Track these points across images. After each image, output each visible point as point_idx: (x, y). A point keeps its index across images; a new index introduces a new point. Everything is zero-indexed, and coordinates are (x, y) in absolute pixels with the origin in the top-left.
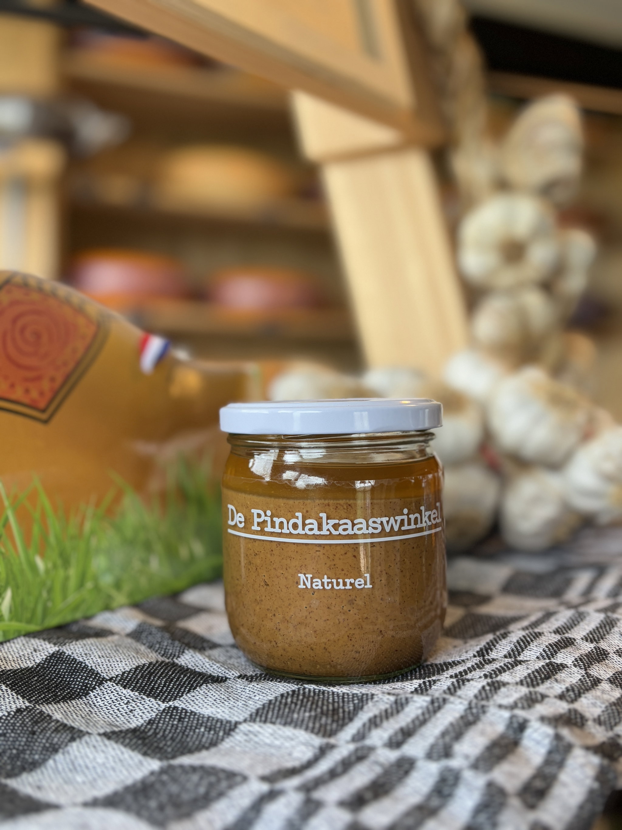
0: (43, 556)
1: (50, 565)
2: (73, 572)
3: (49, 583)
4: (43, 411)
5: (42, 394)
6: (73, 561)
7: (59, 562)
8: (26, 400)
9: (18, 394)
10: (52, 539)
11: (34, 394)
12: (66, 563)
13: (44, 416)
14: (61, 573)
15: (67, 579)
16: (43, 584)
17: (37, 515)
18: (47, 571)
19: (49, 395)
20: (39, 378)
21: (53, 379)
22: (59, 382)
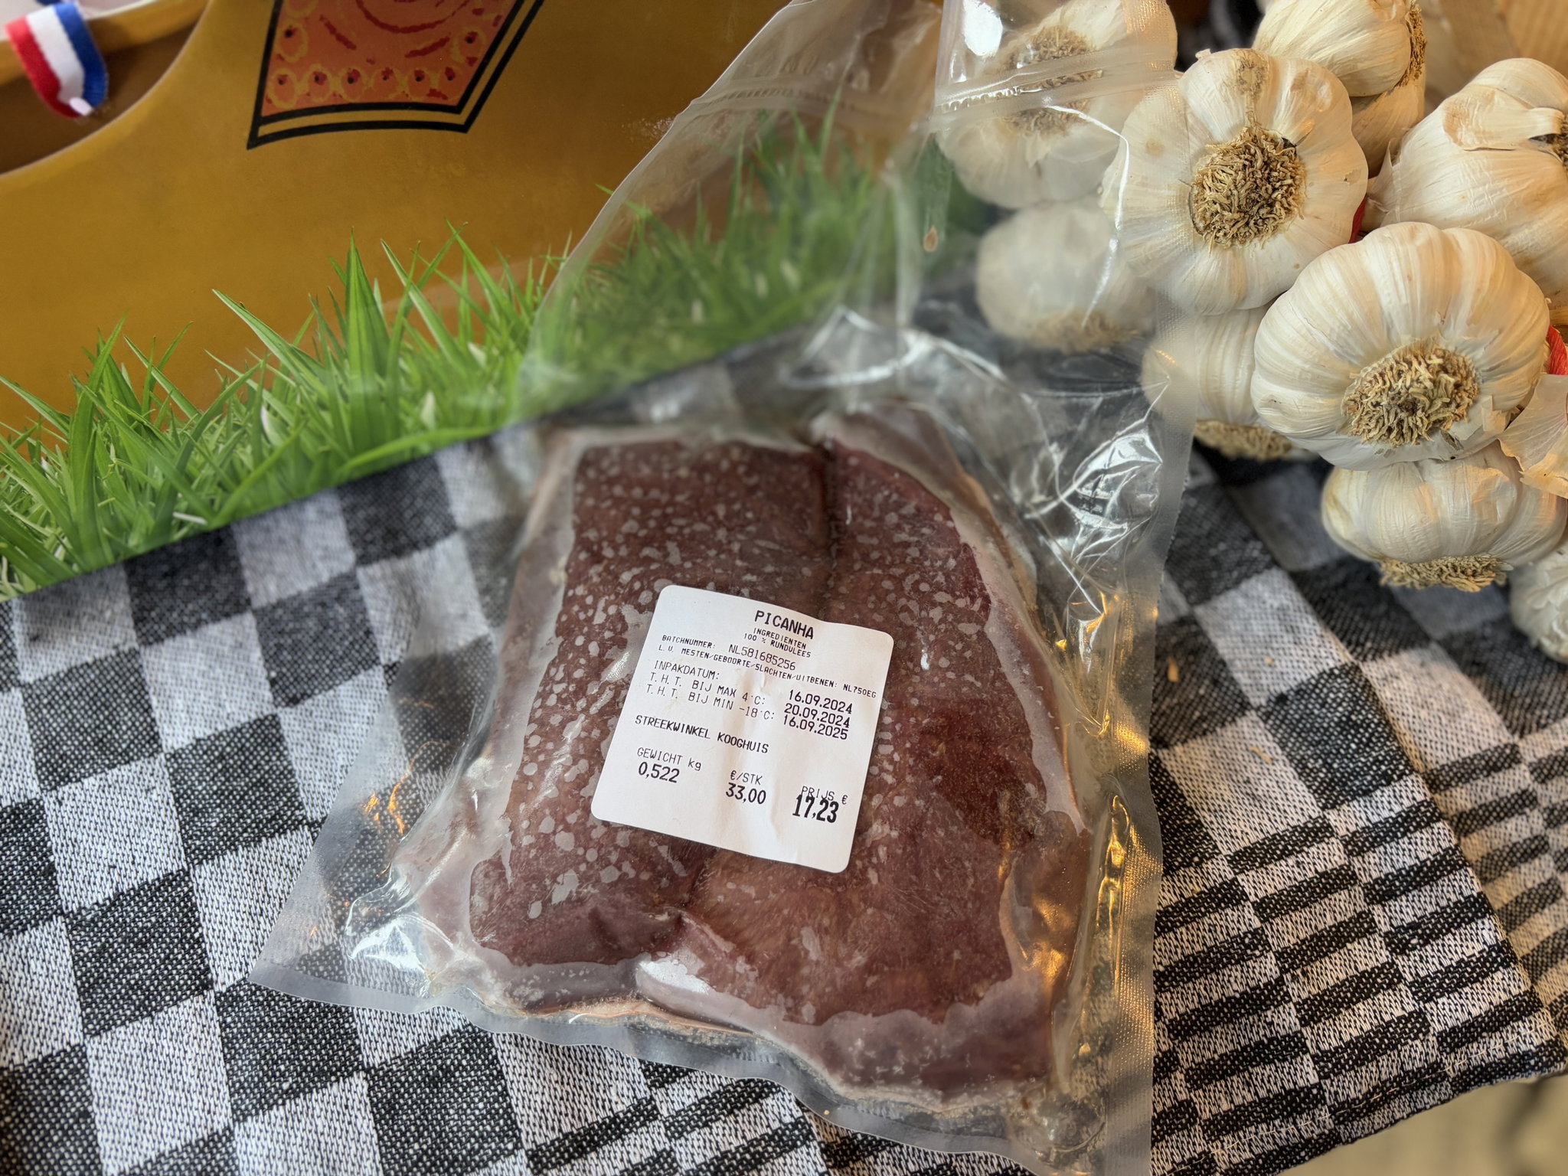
3: (496, 374)
4: (457, 109)
5: (450, 75)
7: (511, 344)
9: (403, 88)
11: (435, 80)
12: (524, 343)
13: (460, 119)
19: (465, 75)
20: (443, 42)
21: (471, 39)
22: (485, 40)
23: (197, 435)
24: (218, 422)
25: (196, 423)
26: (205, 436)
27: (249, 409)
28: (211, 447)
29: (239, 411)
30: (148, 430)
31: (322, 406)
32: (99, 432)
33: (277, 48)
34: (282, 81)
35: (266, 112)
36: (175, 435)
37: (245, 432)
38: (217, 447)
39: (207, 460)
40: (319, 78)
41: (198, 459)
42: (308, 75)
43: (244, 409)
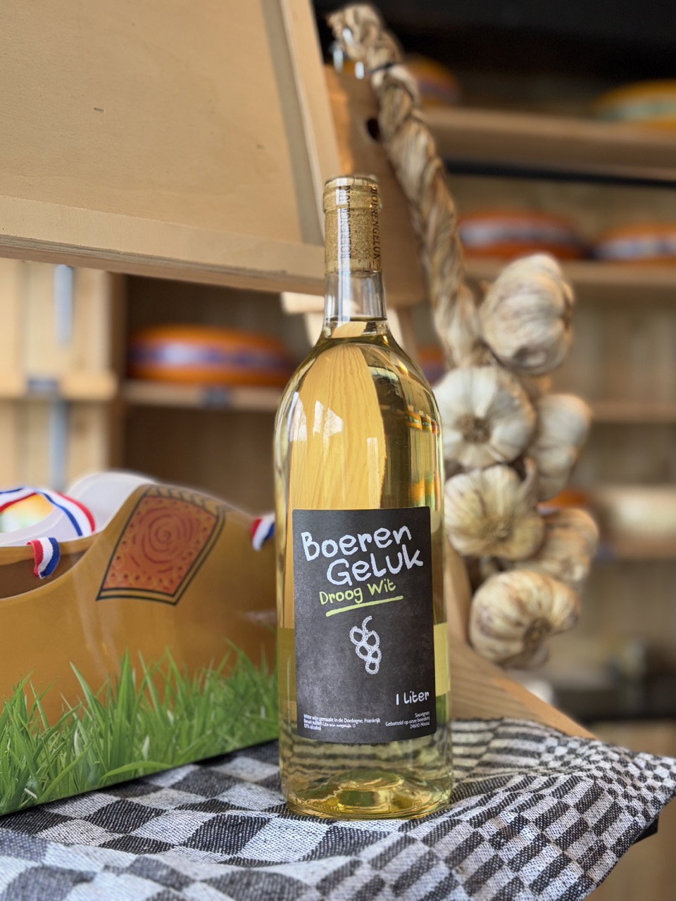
0: (173, 711)
1: (178, 718)
2: (196, 722)
3: (177, 731)
4: (173, 596)
5: (172, 581)
6: (196, 714)
7: (185, 715)
8: (159, 589)
9: (154, 585)
10: (179, 697)
11: (166, 583)
12: (190, 715)
13: (173, 600)
14: (187, 722)
15: (191, 727)
16: (173, 732)
17: (168, 679)
18: (176, 722)
19: (177, 582)
20: (170, 569)
21: (180, 568)
22: (185, 570)
23: (46, 740)
24: (56, 735)
25: (47, 733)
26: (49, 742)
27: (70, 731)
28: (50, 750)
29: (66, 730)
30: (27, 734)
31: (101, 735)
32: (7, 731)
33: (114, 563)
34: (113, 575)
35: (105, 587)
36: (37, 738)
37: (65, 744)
38: (52, 750)
39: (47, 757)
40: (126, 576)
41: (43, 755)
42: (122, 575)
43: (68, 730)
